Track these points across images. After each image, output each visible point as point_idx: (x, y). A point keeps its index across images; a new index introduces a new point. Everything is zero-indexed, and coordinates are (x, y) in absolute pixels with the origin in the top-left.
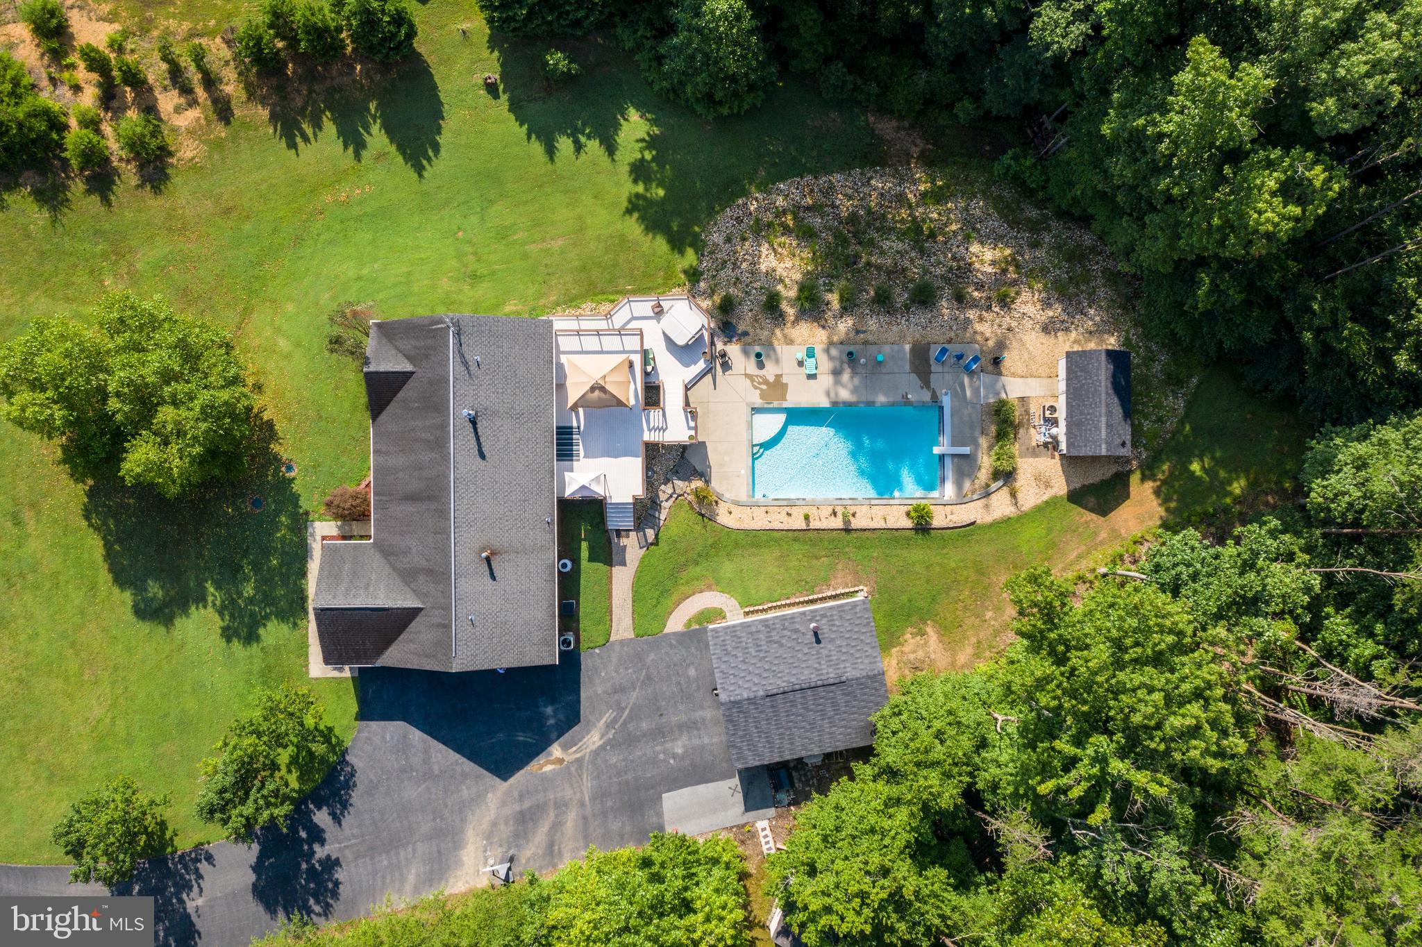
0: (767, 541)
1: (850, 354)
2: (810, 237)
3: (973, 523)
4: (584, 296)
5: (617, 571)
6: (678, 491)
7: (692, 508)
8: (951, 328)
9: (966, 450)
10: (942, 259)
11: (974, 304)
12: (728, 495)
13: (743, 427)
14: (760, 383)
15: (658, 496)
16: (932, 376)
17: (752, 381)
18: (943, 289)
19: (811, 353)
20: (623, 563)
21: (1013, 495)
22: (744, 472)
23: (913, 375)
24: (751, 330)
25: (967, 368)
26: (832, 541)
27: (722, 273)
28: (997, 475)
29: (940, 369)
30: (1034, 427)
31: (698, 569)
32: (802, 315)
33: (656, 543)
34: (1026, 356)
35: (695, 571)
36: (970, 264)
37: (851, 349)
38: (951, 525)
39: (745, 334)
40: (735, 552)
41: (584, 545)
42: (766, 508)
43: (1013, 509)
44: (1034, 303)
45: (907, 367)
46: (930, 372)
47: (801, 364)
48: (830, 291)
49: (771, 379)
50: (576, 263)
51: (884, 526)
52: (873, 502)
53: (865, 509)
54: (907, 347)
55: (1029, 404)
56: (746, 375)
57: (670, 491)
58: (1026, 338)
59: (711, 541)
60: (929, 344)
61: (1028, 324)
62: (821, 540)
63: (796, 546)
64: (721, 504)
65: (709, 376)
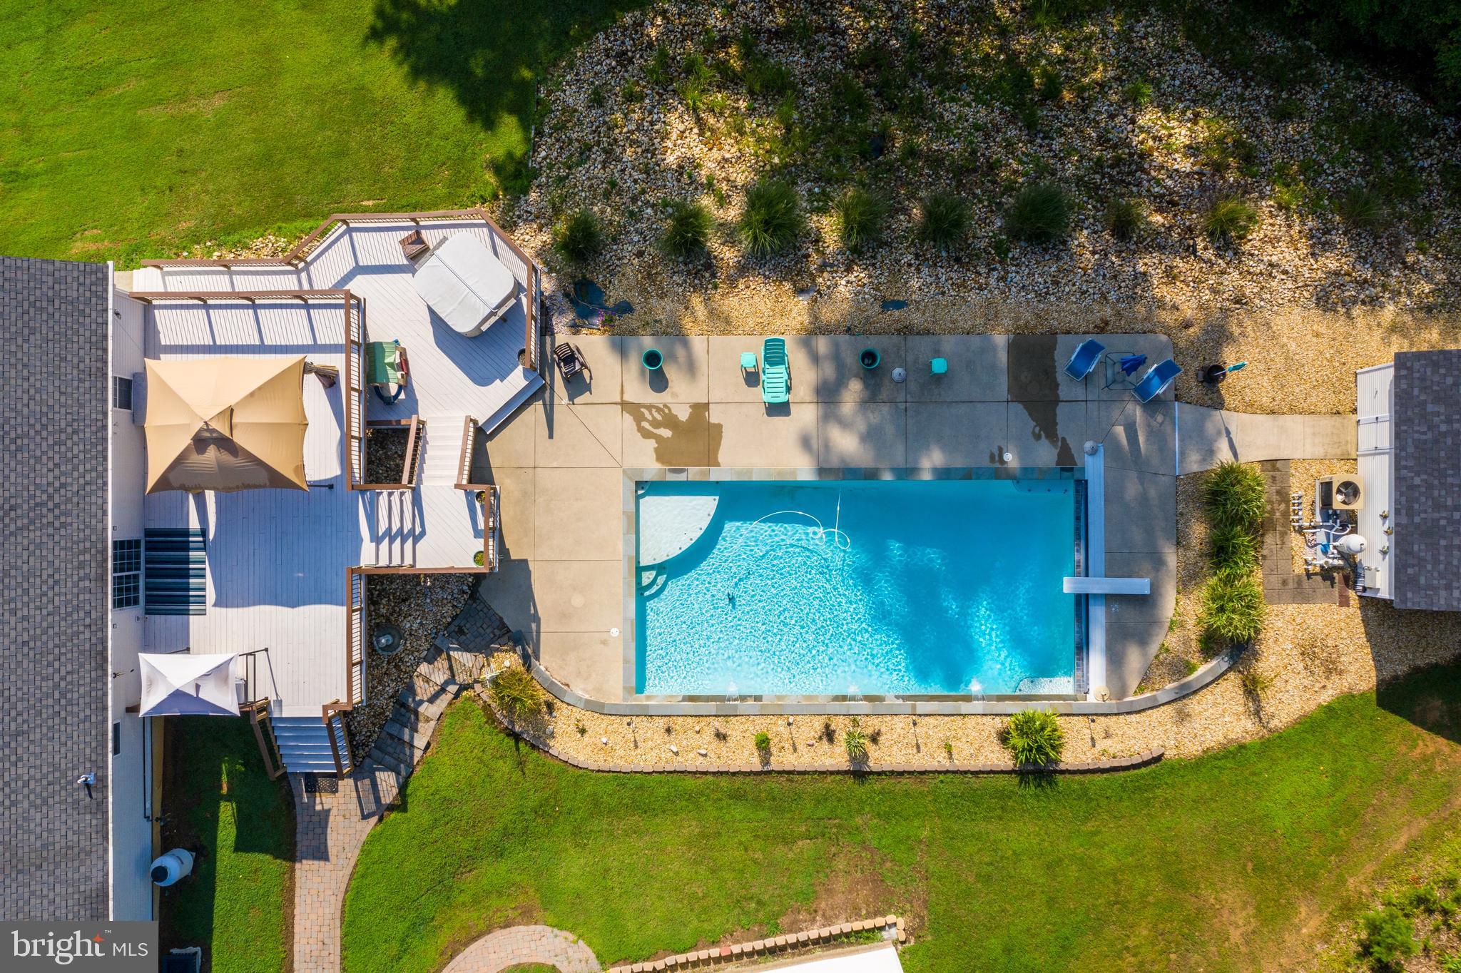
0: (668, 798)
1: (869, 356)
2: (781, 92)
3: (1157, 759)
4: (261, 221)
5: (306, 871)
6: (461, 678)
7: (491, 719)
8: (1104, 297)
9: (1140, 585)
10: (1078, 143)
11: (1156, 242)
12: (580, 690)
13: (617, 526)
14: (656, 424)
15: (411, 689)
16: (1062, 411)
17: (639, 419)
18: (1082, 208)
19: (774, 354)
20: (321, 853)
21: (1252, 689)
22: (618, 631)
23: (1019, 407)
24: (636, 299)
25: (1143, 392)
26: (821, 800)
27: (580, 172)
28: (1211, 643)
29: (1078, 392)
30: (1300, 530)
31: (502, 867)
32: (755, 262)
33: (401, 805)
34: (1280, 362)
35: (493, 872)
36: (1142, 156)
37: (872, 343)
38: (1106, 763)
39: (626, 308)
40: (594, 825)
41: (227, 812)
42: (668, 720)
43: (1249, 724)
44: (1292, 242)
45: (1002, 386)
46: (1056, 401)
47: (752, 378)
48: (823, 211)
49: (683, 414)
50: (250, 149)
51: (946, 764)
52: (922, 707)
53: (900, 723)
54: (1000, 339)
55: (1287, 475)
56: (625, 405)
57: (440, 677)
58: (1279, 323)
59: (534, 799)
60: (1054, 334)
61: (1282, 287)
62: (798, 797)
63: (738, 811)
64: (562, 711)
65: (538, 407)
